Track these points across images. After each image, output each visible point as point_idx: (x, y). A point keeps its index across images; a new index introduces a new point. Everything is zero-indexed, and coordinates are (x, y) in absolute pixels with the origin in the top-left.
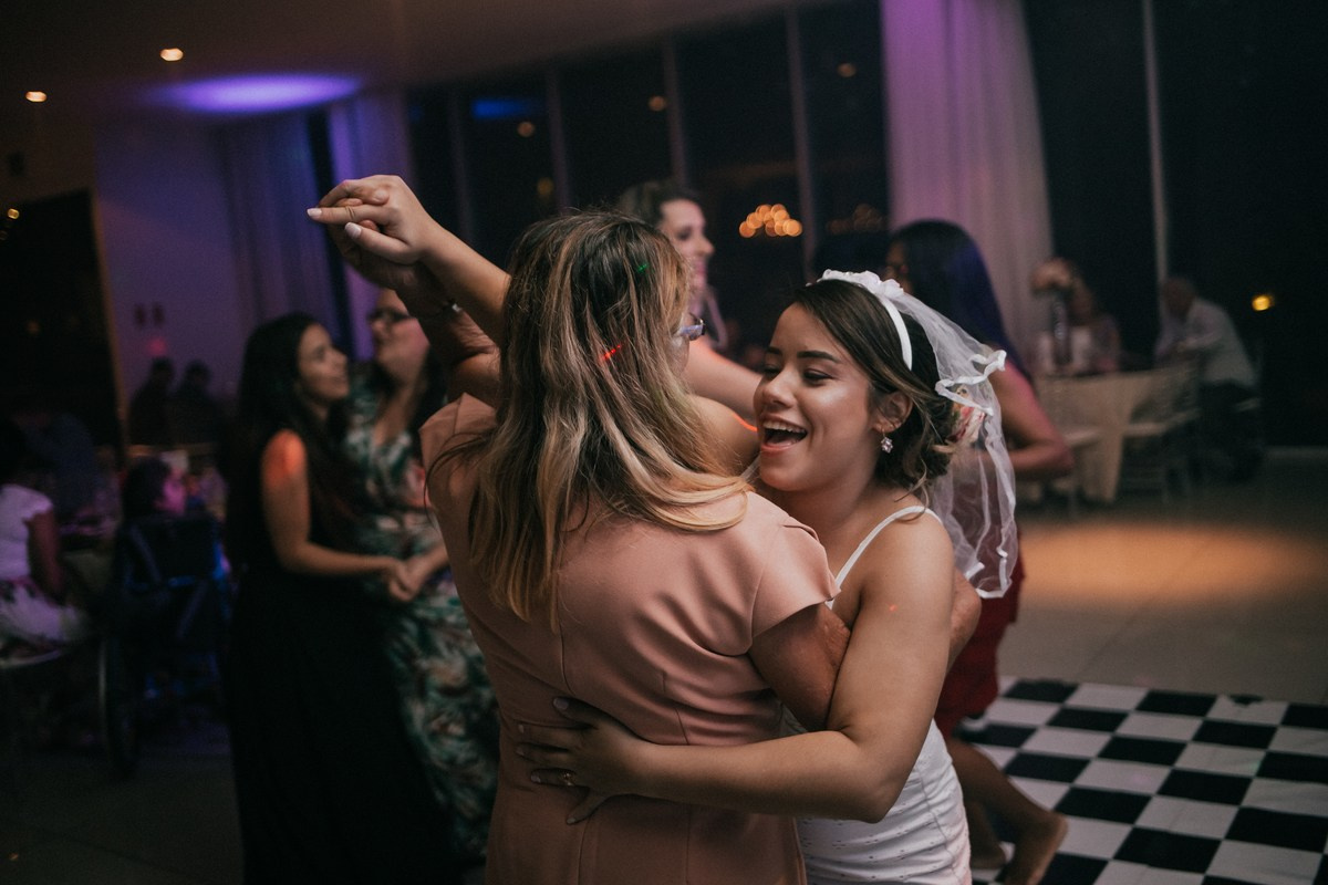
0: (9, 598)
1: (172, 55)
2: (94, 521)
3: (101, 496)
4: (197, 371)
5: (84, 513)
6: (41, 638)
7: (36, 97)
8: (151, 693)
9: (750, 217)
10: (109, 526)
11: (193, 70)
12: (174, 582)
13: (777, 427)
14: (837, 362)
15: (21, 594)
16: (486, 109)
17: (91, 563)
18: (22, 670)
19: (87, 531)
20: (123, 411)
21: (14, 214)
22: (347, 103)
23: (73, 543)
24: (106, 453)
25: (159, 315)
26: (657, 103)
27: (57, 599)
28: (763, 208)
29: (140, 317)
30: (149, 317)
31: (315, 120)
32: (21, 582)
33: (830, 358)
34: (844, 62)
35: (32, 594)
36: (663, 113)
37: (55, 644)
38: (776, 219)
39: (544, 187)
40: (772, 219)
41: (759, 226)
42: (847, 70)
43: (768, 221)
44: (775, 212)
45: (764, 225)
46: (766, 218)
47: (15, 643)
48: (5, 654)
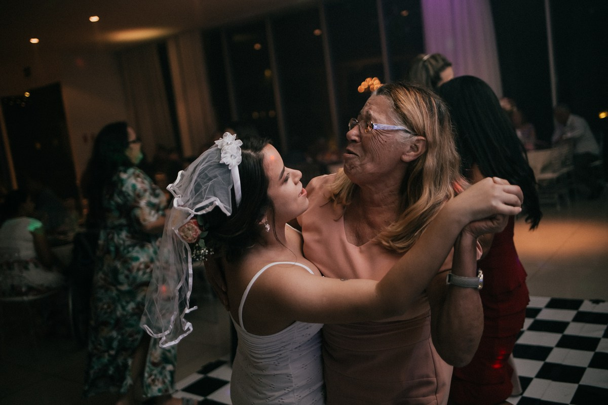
0: (26, 268)
1: (94, 19)
2: (64, 233)
6: (42, 287)
7: (34, 41)
9: (363, 83)
11: (104, 25)
15: (31, 266)
16: (238, 38)
19: (62, 237)
21: (27, 94)
26: (317, 32)
28: (368, 79)
29: (85, 139)
30: (89, 139)
31: (160, 46)
32: (31, 261)
34: (403, 10)
35: (36, 266)
36: (320, 37)
38: (375, 83)
39: (268, 73)
40: (373, 84)
41: (366, 87)
42: (405, 13)
43: (371, 85)
44: (374, 81)
45: (369, 87)
46: (370, 83)
47: (31, 289)
48: (26, 294)
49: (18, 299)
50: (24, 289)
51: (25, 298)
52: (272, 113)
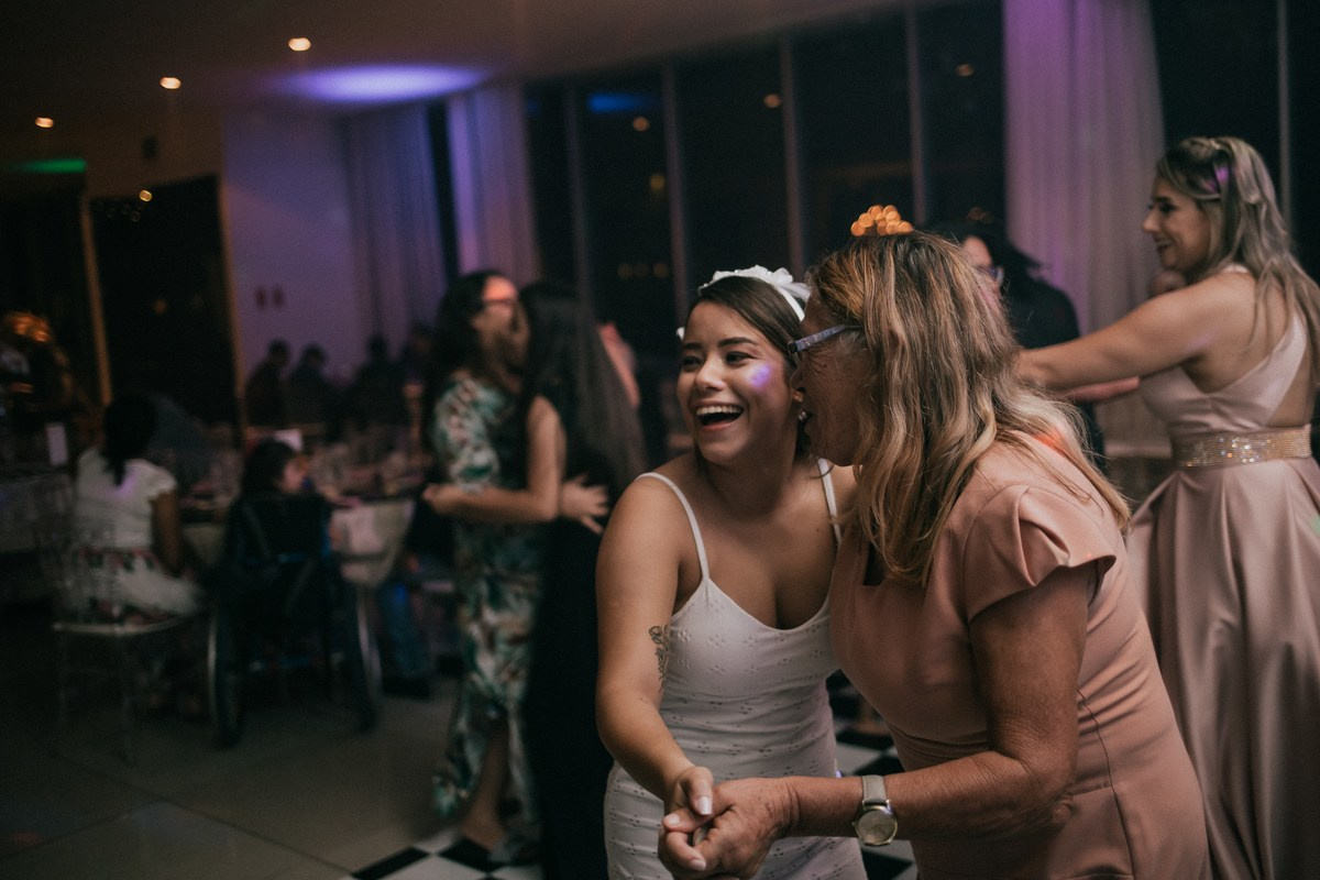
0: (128, 567)
1: (300, 45)
2: (208, 496)
3: (216, 471)
4: (314, 354)
5: (200, 488)
6: (156, 609)
7: (171, 83)
8: (257, 666)
9: (863, 216)
10: (223, 501)
11: (320, 60)
12: (283, 558)
13: (713, 410)
14: (755, 344)
15: (140, 564)
16: (602, 103)
17: (206, 536)
18: (138, 638)
19: (202, 505)
20: (240, 389)
21: (146, 196)
22: (466, 94)
23: (190, 517)
24: (224, 431)
25: (279, 298)
26: (772, 101)
27: (174, 572)
28: (875, 209)
29: (261, 298)
30: (270, 298)
31: (435, 111)
32: (141, 553)
33: (749, 341)
34: (961, 63)
35: (150, 565)
36: (779, 110)
37: (170, 615)
38: (889, 219)
39: (657, 183)
40: (884, 219)
41: (870, 225)
42: (965, 70)
43: (879, 221)
44: (887, 212)
45: (875, 225)
46: (878, 217)
47: (131, 611)
48: (120, 620)
49: (104, 630)
50: (116, 611)
51: (118, 630)
52: (660, 270)
